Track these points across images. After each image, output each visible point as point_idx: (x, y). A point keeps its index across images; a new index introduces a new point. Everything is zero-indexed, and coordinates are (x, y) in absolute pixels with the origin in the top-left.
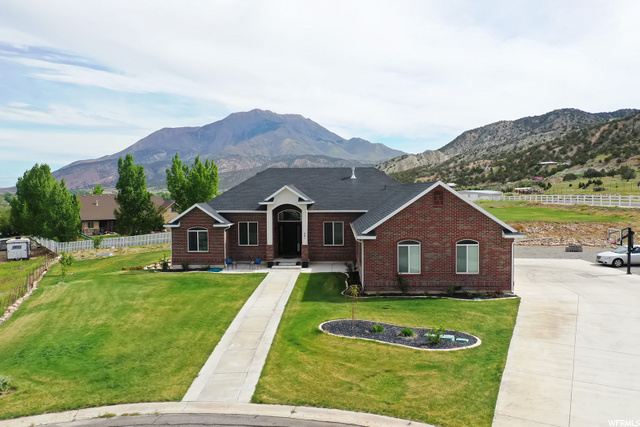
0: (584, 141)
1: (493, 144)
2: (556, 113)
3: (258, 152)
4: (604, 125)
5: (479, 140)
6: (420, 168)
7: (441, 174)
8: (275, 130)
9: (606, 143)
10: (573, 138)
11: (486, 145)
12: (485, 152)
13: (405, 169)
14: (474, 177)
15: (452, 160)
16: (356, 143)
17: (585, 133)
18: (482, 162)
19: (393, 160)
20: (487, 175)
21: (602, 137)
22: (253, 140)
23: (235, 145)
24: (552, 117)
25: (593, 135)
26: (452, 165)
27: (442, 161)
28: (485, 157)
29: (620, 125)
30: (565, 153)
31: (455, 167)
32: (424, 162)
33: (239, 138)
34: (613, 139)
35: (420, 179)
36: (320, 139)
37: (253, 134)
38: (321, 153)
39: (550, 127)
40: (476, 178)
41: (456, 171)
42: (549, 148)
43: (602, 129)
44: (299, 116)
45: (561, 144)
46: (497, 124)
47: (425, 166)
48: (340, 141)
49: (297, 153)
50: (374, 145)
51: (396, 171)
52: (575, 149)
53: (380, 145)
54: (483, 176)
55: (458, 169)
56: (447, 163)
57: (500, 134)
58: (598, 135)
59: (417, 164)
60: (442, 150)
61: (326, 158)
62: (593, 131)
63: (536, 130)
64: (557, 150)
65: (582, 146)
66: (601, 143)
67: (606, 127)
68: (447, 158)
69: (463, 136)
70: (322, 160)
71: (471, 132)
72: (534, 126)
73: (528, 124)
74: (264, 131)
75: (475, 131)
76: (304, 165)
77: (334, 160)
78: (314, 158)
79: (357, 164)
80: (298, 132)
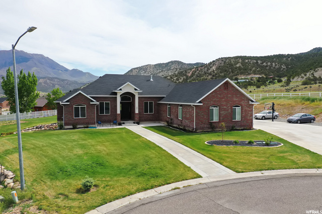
0: (186, 75)
2: (172, 62)
4: (193, 68)
5: (139, 73)
8: (26, 62)
9: (194, 77)
10: (181, 74)
16: (76, 72)
17: (186, 72)
21: (192, 74)
24: (170, 64)
25: (189, 73)
29: (199, 70)
30: (178, 80)
34: (197, 75)
36: (54, 69)
38: (55, 76)
39: (170, 68)
42: (171, 78)
43: (193, 70)
44: (42, 55)
45: (176, 76)
46: (147, 65)
48: (66, 70)
49: (41, 76)
50: (85, 73)
52: (182, 78)
53: (88, 73)
57: (148, 70)
58: (191, 73)
61: (58, 79)
62: (189, 71)
63: (164, 70)
64: (175, 78)
65: (185, 77)
66: (192, 76)
67: (194, 69)
69: (131, 71)
70: (56, 80)
71: (135, 69)
72: (163, 68)
73: (159, 66)
75: (137, 68)
76: (45, 83)
77: (63, 80)
78: (51, 79)
79: (76, 83)
80: (41, 64)
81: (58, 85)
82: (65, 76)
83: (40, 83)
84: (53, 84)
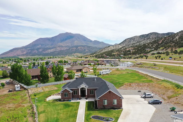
0: (158, 43)
1: (134, 42)
2: (151, 34)
3: (68, 45)
4: (163, 38)
5: (130, 41)
6: (113, 50)
7: (119, 52)
8: (72, 38)
9: (163, 44)
10: (155, 42)
11: (132, 43)
12: (131, 45)
13: (110, 50)
14: (128, 53)
15: (122, 47)
16: (96, 42)
17: (158, 41)
18: (130, 48)
19: (106, 47)
20: (132, 52)
21: (162, 42)
22: (66, 41)
23: (61, 43)
24: (150, 35)
25: (160, 41)
26: (122, 49)
27: (120, 48)
28: (131, 47)
29: (167, 39)
30: (152, 46)
31: (123, 50)
32: (115, 48)
33: (62, 41)
34: (165, 43)
35: (114, 53)
36: (85, 41)
37: (66, 39)
38: (86, 45)
39: (149, 37)
40: (129, 53)
41: (123, 51)
42: (148, 45)
43: (162, 39)
45: (151, 44)
46: (135, 37)
47: (115, 49)
48: (91, 41)
51: (107, 51)
52: (155, 45)
53: (102, 42)
54: (131, 53)
55: (124, 50)
56: (121, 48)
57: (135, 39)
58: (161, 41)
59: (113, 48)
60: (120, 44)
62: (160, 40)
63: (146, 39)
64: (150, 45)
65: (157, 44)
66: (162, 44)
67: (163, 39)
68: (121, 47)
69: (126, 40)
70: (86, 47)
72: (145, 37)
73: (143, 36)
74: (69, 39)
75: (129, 39)
76: (81, 48)
77: (89, 47)
78: (83, 46)
79: (96, 48)
80: (79, 39)
81: (87, 49)
82: (90, 45)
83: (79, 49)
84: (84, 49)
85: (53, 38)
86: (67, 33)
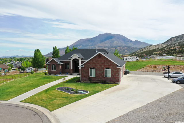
1: (181, 41)
3: (107, 45)
5: (177, 40)
6: (156, 49)
7: (162, 51)
8: (112, 39)
11: (179, 41)
12: (178, 44)
13: (151, 49)
14: (173, 52)
15: (166, 47)
16: (137, 42)
18: (176, 47)
19: (147, 47)
20: (177, 51)
22: (105, 42)
23: (100, 43)
26: (166, 48)
27: (163, 47)
28: (178, 45)
31: (167, 49)
32: (157, 47)
33: (102, 41)
35: (155, 53)
36: (125, 41)
37: (105, 40)
38: (125, 45)
40: (174, 52)
41: (167, 50)
44: (119, 34)
47: (157, 49)
48: (131, 41)
49: (118, 45)
50: (142, 43)
51: (148, 50)
53: (144, 42)
54: (176, 51)
55: (168, 49)
56: (165, 47)
59: (155, 48)
60: (164, 43)
61: (127, 46)
68: (165, 46)
69: (171, 39)
70: (125, 47)
71: (173, 37)
74: (109, 39)
75: (175, 37)
76: (120, 49)
77: (129, 47)
78: (123, 47)
79: (136, 48)
80: (119, 39)
81: (127, 50)
82: (130, 45)
83: (118, 49)
84: (124, 50)
85: (93, 38)
86: (106, 34)
